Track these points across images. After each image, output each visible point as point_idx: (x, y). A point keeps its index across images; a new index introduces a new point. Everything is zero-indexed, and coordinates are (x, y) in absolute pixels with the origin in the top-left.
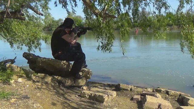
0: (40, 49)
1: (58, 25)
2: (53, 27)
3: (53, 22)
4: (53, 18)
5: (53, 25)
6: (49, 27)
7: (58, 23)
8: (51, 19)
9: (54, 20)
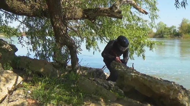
0: (144, 57)
1: (170, 32)
2: (165, 34)
3: (165, 29)
4: (165, 24)
5: (165, 32)
6: (160, 34)
7: (170, 31)
8: (163, 26)
9: (166, 27)
